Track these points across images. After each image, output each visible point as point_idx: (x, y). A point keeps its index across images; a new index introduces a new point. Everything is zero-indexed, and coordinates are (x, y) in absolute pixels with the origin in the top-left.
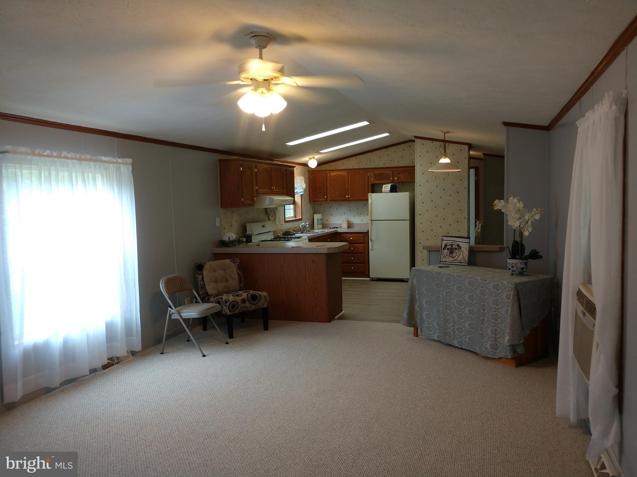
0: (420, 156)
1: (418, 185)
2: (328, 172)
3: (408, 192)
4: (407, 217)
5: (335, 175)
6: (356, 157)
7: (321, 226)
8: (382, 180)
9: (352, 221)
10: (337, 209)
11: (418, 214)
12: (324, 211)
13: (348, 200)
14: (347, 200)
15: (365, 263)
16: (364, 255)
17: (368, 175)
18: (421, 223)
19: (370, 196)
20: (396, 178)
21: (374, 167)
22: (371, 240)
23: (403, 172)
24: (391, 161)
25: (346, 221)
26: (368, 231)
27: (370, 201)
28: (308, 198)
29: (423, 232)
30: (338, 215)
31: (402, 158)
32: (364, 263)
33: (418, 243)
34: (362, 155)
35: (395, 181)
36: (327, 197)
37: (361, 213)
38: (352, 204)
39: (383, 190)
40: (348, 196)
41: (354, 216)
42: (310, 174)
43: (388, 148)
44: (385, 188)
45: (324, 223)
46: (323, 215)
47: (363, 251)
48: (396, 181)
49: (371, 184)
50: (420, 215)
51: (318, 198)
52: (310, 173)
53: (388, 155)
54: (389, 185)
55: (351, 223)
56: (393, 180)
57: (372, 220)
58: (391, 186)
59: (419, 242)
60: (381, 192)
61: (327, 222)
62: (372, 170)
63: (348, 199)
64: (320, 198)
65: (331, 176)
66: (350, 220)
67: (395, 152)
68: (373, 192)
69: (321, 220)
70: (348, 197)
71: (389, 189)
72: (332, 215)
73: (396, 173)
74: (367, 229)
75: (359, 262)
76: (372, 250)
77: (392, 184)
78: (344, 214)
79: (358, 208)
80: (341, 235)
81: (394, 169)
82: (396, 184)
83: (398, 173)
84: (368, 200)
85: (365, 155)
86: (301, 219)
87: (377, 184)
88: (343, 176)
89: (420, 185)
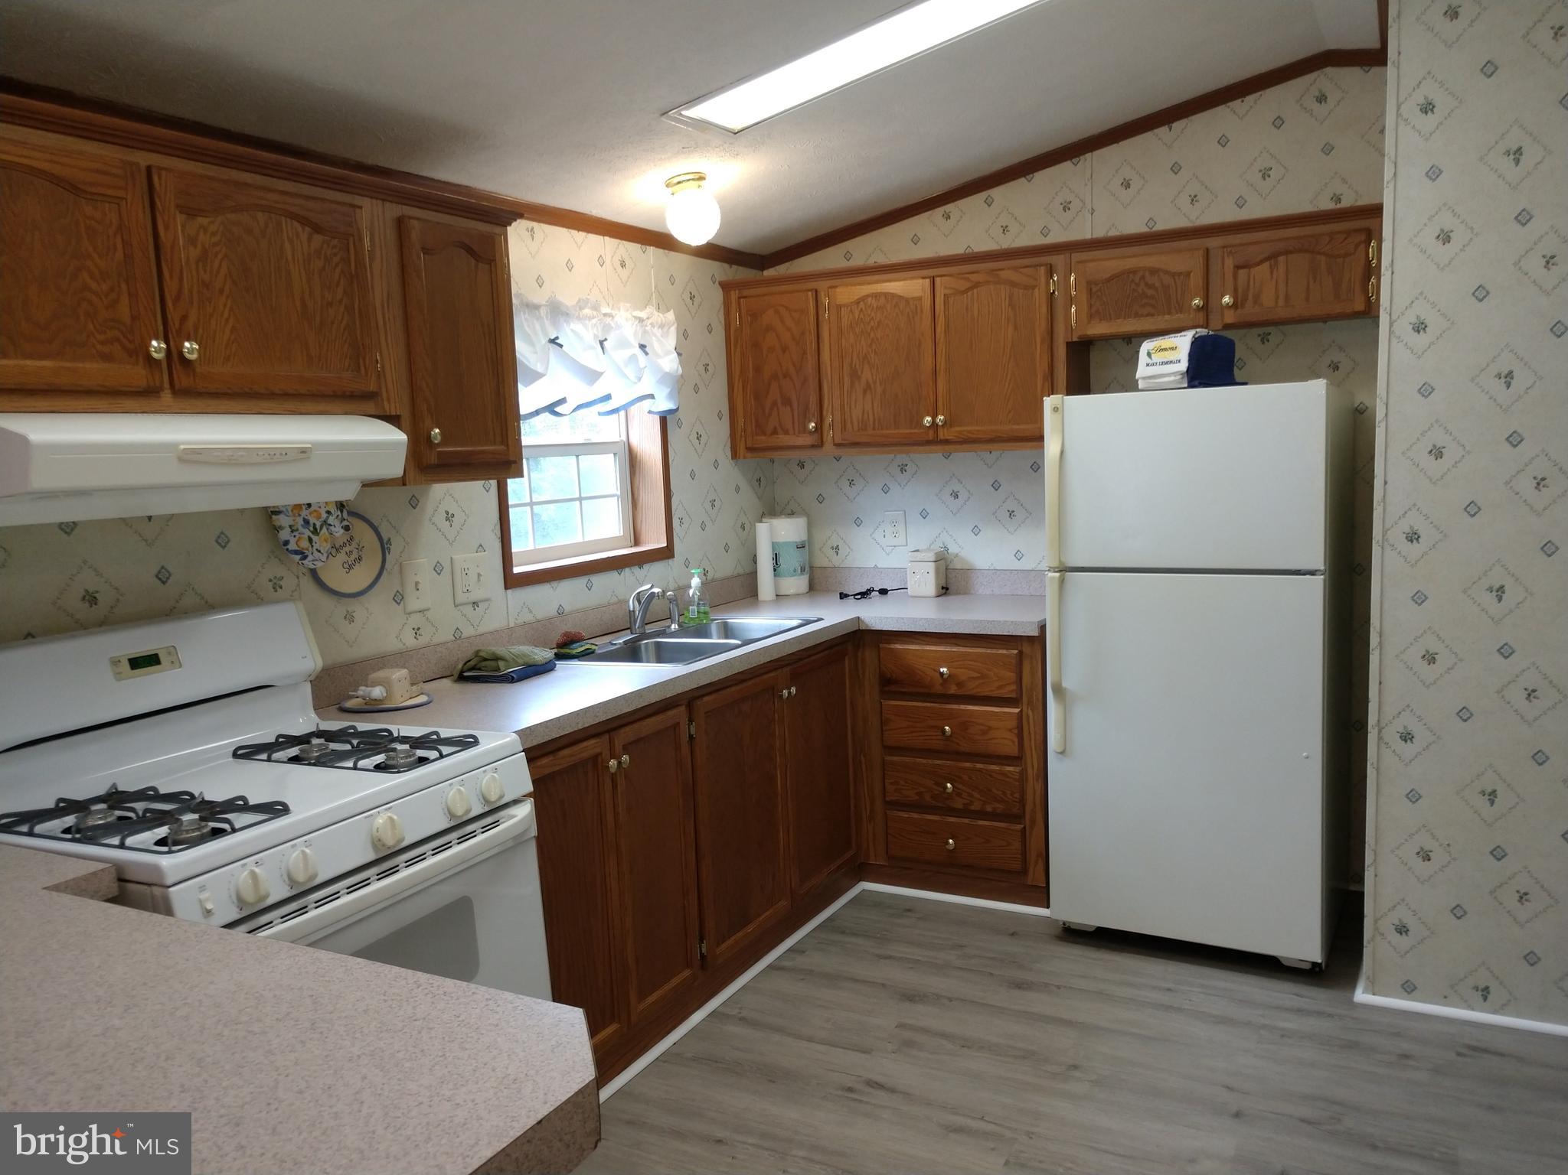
0: (1428, 108)
1: (1404, 327)
2: (822, 285)
3: (1325, 381)
4: (1313, 550)
5: (858, 302)
6: (983, 195)
7: (796, 584)
8: (1137, 315)
9: (963, 554)
10: (885, 490)
11: (1397, 535)
12: (820, 499)
13: (933, 440)
14: (928, 443)
15: (1028, 817)
16: (1018, 769)
17: (1048, 284)
18: (1419, 598)
19: (1056, 409)
20: (1226, 299)
21: (1088, 236)
22: (1059, 691)
23: (1273, 257)
24: (1193, 199)
25: (931, 556)
26: (1043, 628)
27: (1052, 446)
28: (720, 432)
29: (1431, 659)
30: (894, 523)
31: (1265, 174)
32: (1018, 818)
33: (1391, 734)
34: (1023, 180)
35: (1223, 315)
36: (819, 429)
37: (1011, 514)
38: (966, 460)
39: (1142, 370)
40: (934, 418)
41: (976, 530)
42: (733, 300)
43: (1175, 125)
44: (1156, 358)
45: (820, 561)
46: (810, 526)
47: (1012, 749)
48: (1230, 317)
49: (1070, 345)
50: (1413, 537)
51: (775, 432)
52: (734, 295)
53: (1176, 169)
54: (1182, 344)
55: (958, 566)
56: (1205, 308)
57: (1064, 570)
58: (1197, 344)
59: (1398, 726)
60: (1130, 385)
61: (836, 561)
62: (1077, 257)
63: (931, 435)
64: (786, 432)
65: (839, 307)
66: (953, 549)
67: (1223, 142)
68: (1080, 385)
69: (801, 546)
70: (934, 422)
71: (1184, 366)
72: (858, 522)
73: (1229, 263)
74: (1037, 618)
75: (989, 809)
76: (1062, 753)
77: (1203, 332)
78: (924, 514)
79: (996, 486)
80: (881, 645)
81: (1214, 242)
82: (1229, 334)
83: (1238, 267)
84: (1040, 438)
85: (1041, 176)
86: (666, 554)
87: (1106, 339)
88: (907, 300)
89: (1420, 327)
